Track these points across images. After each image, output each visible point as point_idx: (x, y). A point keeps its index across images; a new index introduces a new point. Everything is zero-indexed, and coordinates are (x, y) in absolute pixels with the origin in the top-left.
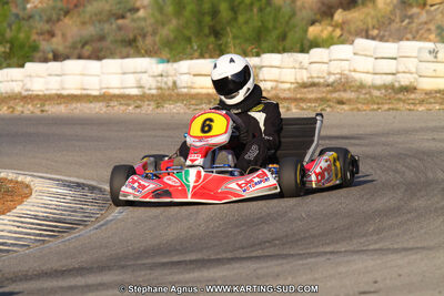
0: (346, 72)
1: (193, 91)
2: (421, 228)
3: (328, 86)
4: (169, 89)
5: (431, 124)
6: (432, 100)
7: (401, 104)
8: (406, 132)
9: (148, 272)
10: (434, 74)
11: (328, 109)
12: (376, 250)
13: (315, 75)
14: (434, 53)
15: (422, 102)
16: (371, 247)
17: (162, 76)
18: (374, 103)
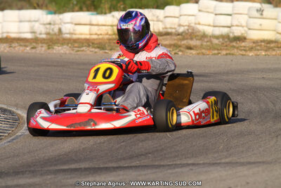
0: (193, 25)
1: (75, 37)
2: (260, 146)
3: (179, 35)
4: (55, 34)
5: (261, 66)
6: (259, 48)
7: (236, 50)
8: (242, 72)
9: (53, 176)
10: (260, 28)
11: (180, 53)
12: (227, 163)
13: (168, 26)
14: (260, 11)
15: (251, 49)
16: (223, 161)
17: (50, 24)
18: (215, 49)
